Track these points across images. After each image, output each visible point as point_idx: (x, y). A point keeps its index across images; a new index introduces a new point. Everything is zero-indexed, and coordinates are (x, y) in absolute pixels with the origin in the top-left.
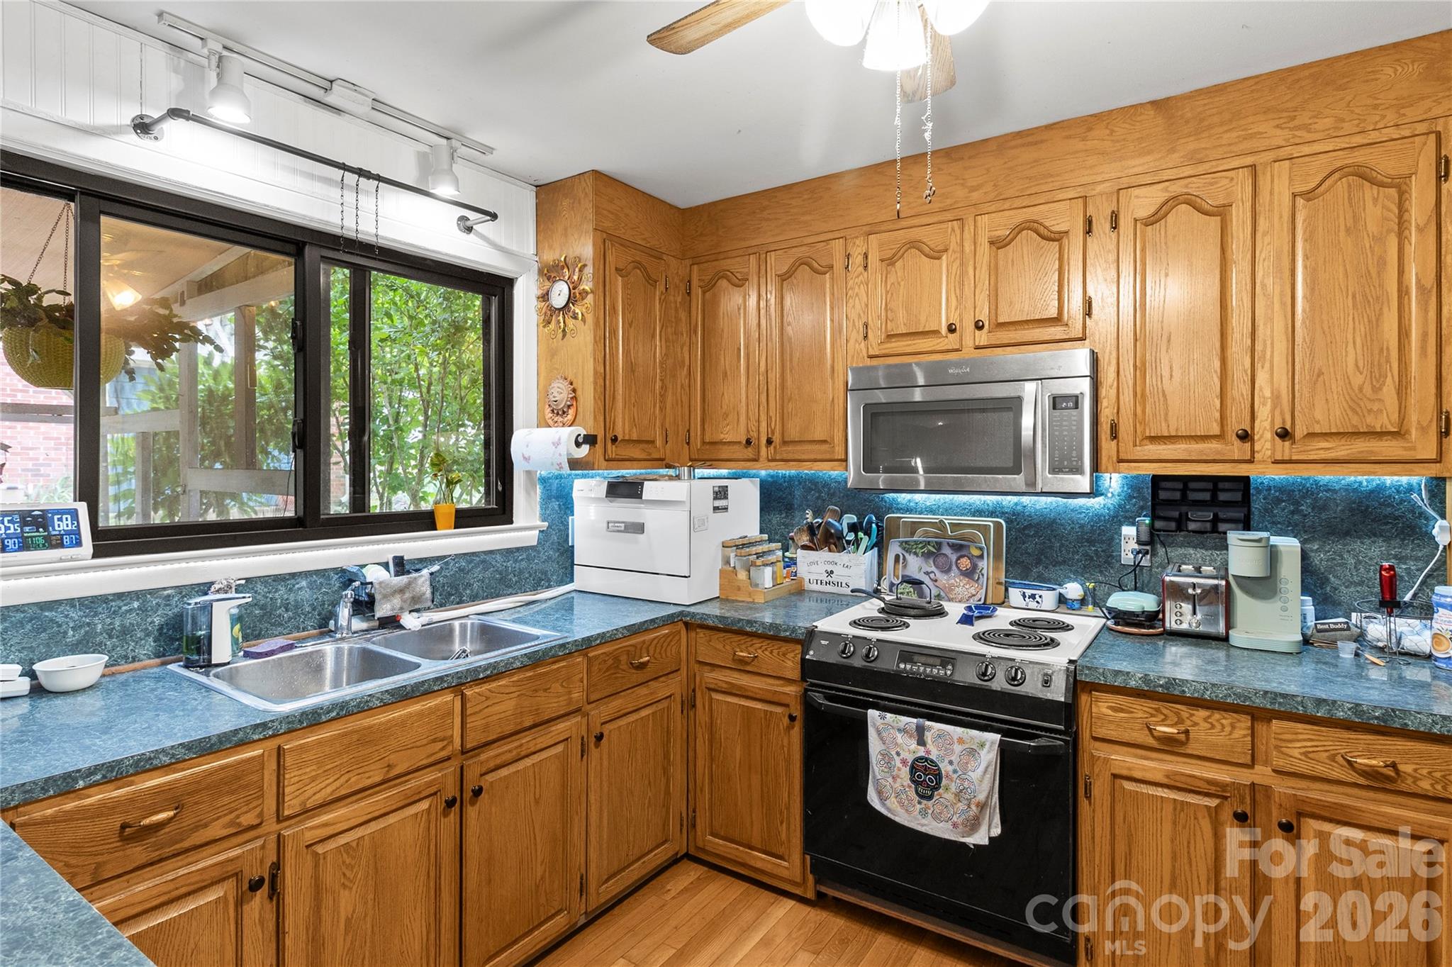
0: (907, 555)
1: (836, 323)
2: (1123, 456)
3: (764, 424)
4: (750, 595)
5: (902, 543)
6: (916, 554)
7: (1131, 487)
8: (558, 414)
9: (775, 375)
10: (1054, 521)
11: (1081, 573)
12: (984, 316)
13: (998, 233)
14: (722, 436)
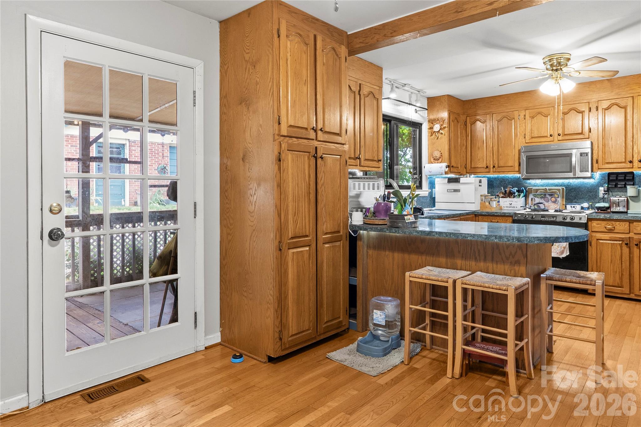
0: (535, 198)
1: (516, 134)
2: (599, 168)
3: (492, 162)
4: (490, 209)
5: (533, 195)
6: (538, 197)
7: (602, 177)
8: (436, 160)
9: (495, 148)
10: (580, 187)
11: (587, 201)
12: (560, 132)
13: (565, 111)
14: (478, 166)
